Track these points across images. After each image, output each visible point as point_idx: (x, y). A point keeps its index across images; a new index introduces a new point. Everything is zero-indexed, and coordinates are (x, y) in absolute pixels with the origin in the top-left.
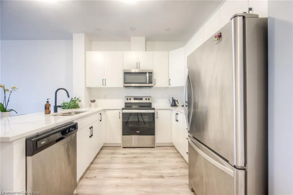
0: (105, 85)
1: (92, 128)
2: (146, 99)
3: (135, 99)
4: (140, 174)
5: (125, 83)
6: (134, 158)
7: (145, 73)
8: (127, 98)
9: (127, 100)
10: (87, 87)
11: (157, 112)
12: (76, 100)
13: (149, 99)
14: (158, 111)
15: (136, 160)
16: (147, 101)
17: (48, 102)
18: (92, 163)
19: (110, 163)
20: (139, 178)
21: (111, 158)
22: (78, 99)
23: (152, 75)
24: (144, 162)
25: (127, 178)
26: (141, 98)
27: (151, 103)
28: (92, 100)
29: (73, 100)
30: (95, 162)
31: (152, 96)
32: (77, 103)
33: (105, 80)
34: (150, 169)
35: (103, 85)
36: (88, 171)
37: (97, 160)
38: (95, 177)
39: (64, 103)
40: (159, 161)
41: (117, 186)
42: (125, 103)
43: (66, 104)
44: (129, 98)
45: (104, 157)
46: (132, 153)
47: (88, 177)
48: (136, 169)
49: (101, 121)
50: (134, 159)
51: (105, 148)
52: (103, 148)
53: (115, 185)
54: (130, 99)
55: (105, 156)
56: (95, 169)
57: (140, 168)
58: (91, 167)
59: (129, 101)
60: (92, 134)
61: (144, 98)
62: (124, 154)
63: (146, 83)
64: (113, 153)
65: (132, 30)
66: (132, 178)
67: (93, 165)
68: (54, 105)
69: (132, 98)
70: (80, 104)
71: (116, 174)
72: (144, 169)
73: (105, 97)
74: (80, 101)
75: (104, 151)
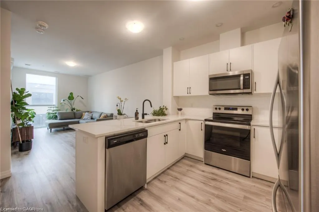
0: (190, 93)
1: (166, 137)
2: (243, 110)
3: (226, 109)
4: (210, 200)
5: (210, 90)
6: (212, 179)
7: (239, 76)
8: (216, 107)
9: (215, 110)
10: (174, 95)
11: (254, 129)
12: (164, 108)
13: (247, 110)
14: (256, 128)
15: (213, 183)
16: (245, 112)
17: (137, 111)
18: (168, 169)
19: (184, 175)
20: (207, 204)
21: (188, 170)
22: (165, 107)
23: (249, 78)
24: (222, 190)
25: (193, 197)
26: (235, 108)
27: (251, 115)
28: (179, 108)
29: (161, 108)
30: (171, 168)
31: (253, 106)
32: (164, 111)
33: (190, 88)
34: (226, 201)
35: (188, 93)
36: (163, 174)
37: (175, 168)
38: (165, 182)
39: (154, 111)
40: (245, 197)
41: (179, 199)
42: (213, 113)
43: (155, 112)
44: (218, 107)
45: (181, 167)
46: (213, 174)
47: (161, 180)
48: (208, 192)
49: (180, 130)
50: (212, 181)
51: (187, 158)
52: (185, 157)
53: (177, 198)
54: (220, 109)
55: (183, 167)
56: (168, 175)
57: (213, 194)
58: (167, 172)
59: (218, 111)
60: (166, 141)
61: (239, 107)
62: (203, 171)
63: (240, 89)
64: (191, 166)
65: (217, 26)
66: (198, 200)
67: (168, 171)
68: (142, 113)
69: (222, 107)
70: (166, 112)
71: (184, 188)
72: (218, 197)
73: (192, 106)
74: (166, 109)
75: (184, 161)
